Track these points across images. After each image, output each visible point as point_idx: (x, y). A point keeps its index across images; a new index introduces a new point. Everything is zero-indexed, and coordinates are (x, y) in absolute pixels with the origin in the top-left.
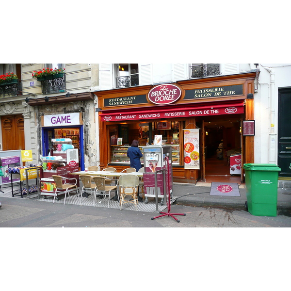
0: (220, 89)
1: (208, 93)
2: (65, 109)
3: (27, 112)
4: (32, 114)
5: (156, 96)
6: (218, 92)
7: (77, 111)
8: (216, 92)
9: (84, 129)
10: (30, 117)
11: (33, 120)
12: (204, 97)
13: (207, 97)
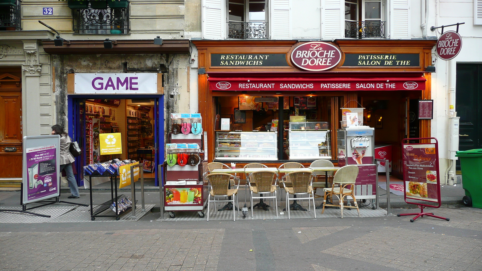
0: (392, 57)
1: (376, 60)
2: (125, 64)
3: (32, 63)
4: (46, 69)
5: (304, 57)
6: (389, 60)
7: (152, 70)
8: (387, 60)
9: (165, 102)
10: (41, 74)
11: (47, 79)
12: (371, 65)
13: (375, 65)
